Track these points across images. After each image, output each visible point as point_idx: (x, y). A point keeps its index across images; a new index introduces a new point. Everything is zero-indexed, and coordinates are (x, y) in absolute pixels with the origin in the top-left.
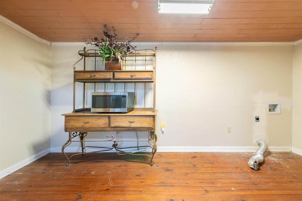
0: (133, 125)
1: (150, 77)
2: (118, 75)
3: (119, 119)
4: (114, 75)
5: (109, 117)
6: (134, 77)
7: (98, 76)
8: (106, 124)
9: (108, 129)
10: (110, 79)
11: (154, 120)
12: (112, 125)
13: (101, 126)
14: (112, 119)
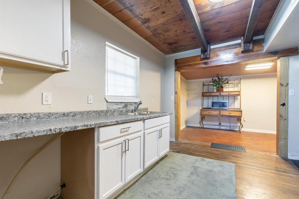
0: (231, 115)
1: (238, 94)
2: (222, 94)
3: (224, 112)
4: (220, 94)
5: (220, 111)
6: (230, 94)
7: (213, 94)
8: (218, 113)
9: (219, 116)
10: (218, 95)
11: (242, 113)
12: (221, 114)
13: (216, 114)
14: (221, 112)
